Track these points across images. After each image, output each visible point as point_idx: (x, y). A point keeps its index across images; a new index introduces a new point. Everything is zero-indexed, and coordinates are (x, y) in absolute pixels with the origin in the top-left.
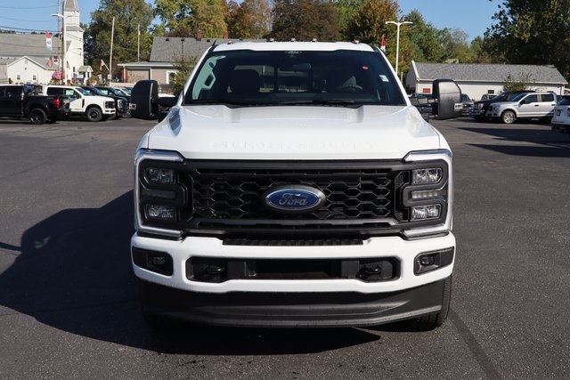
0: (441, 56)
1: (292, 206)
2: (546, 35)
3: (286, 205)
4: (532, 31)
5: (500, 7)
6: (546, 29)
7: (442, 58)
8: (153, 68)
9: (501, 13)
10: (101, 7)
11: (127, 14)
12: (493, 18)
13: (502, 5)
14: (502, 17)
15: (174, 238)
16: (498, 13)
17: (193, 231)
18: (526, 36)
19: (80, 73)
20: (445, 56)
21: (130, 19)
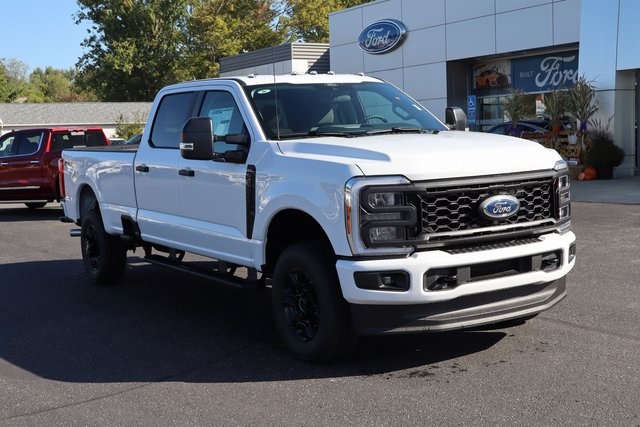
0: (10, 94)
2: (151, 67)
4: (133, 61)
5: (89, 31)
6: (149, 60)
7: (10, 97)
9: (92, 39)
12: (82, 44)
13: (92, 30)
14: (94, 43)
15: (402, 256)
16: (88, 38)
17: (419, 247)
18: (129, 67)
20: (14, 94)
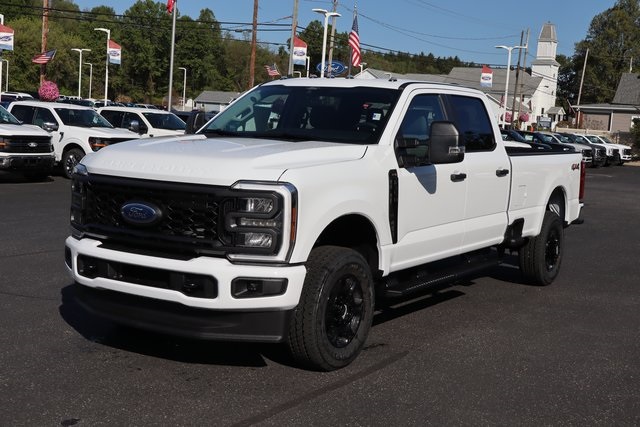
1: (137, 219)
3: (133, 218)
8: (615, 111)
10: (588, 37)
11: (621, 44)
19: (549, 115)
21: (624, 51)
